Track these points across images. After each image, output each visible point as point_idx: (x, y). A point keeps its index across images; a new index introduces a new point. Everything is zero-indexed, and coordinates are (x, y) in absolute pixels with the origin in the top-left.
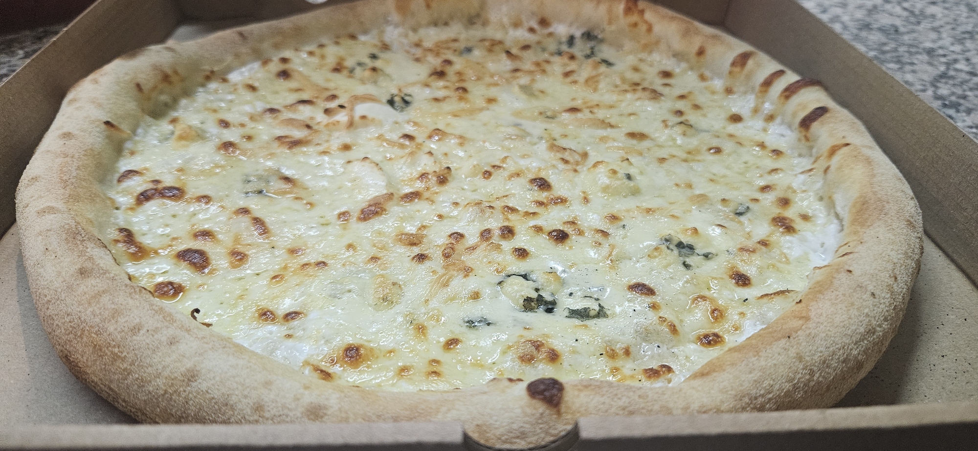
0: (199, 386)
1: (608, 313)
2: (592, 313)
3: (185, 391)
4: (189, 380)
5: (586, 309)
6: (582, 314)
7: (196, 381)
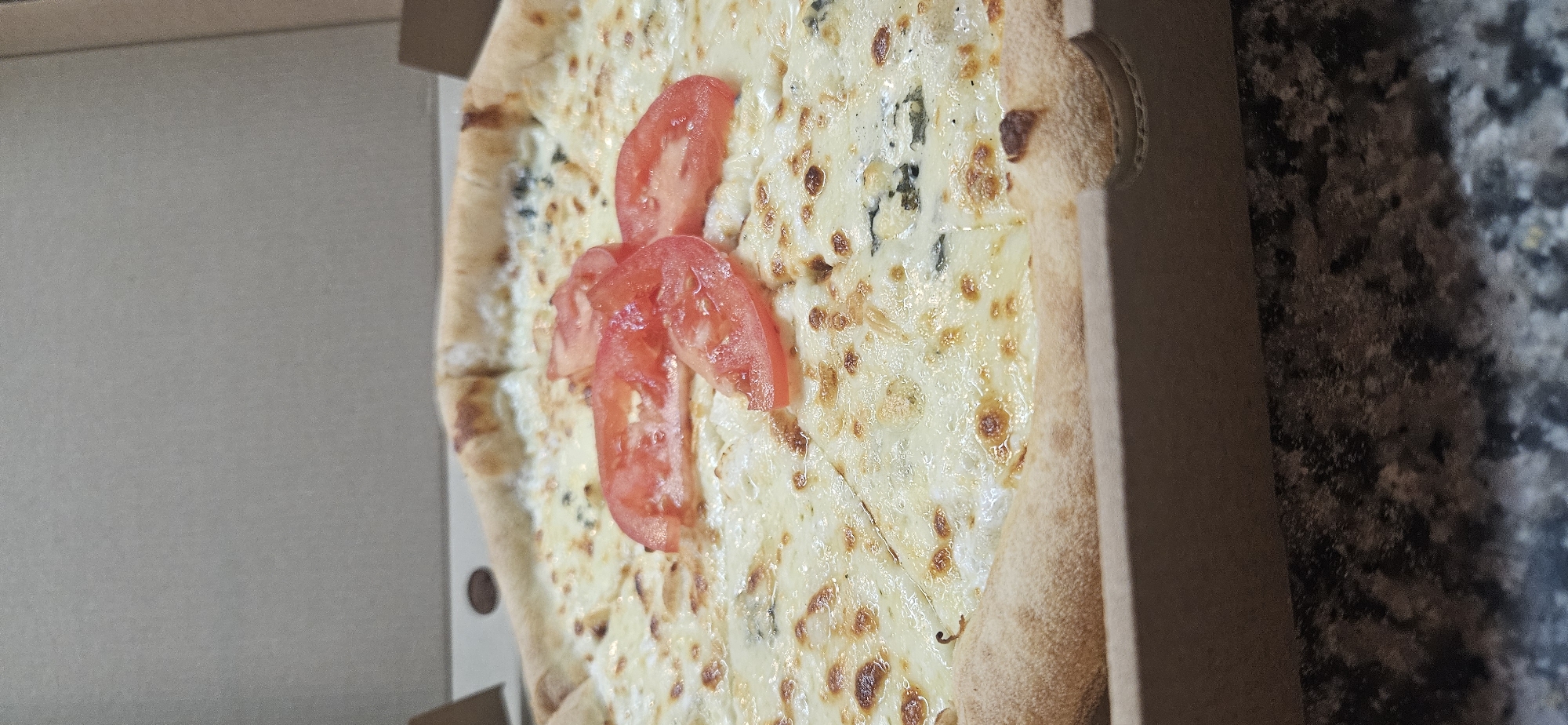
0: (1040, 604)
1: (914, 87)
2: (916, 108)
3: (1048, 624)
4: (1033, 619)
5: (912, 119)
6: (919, 121)
7: (1032, 610)
